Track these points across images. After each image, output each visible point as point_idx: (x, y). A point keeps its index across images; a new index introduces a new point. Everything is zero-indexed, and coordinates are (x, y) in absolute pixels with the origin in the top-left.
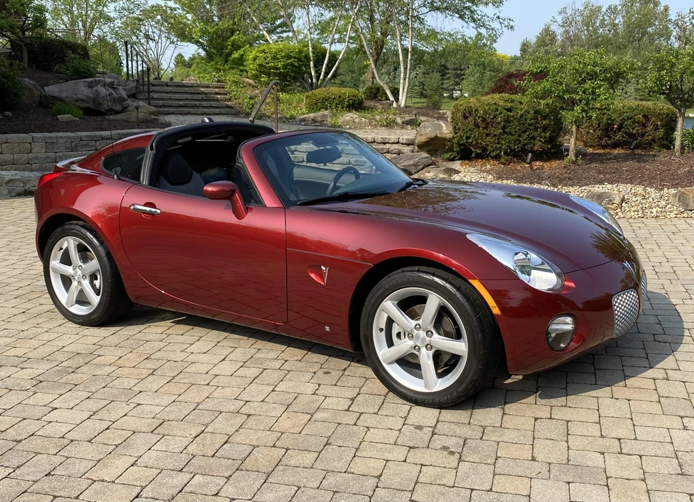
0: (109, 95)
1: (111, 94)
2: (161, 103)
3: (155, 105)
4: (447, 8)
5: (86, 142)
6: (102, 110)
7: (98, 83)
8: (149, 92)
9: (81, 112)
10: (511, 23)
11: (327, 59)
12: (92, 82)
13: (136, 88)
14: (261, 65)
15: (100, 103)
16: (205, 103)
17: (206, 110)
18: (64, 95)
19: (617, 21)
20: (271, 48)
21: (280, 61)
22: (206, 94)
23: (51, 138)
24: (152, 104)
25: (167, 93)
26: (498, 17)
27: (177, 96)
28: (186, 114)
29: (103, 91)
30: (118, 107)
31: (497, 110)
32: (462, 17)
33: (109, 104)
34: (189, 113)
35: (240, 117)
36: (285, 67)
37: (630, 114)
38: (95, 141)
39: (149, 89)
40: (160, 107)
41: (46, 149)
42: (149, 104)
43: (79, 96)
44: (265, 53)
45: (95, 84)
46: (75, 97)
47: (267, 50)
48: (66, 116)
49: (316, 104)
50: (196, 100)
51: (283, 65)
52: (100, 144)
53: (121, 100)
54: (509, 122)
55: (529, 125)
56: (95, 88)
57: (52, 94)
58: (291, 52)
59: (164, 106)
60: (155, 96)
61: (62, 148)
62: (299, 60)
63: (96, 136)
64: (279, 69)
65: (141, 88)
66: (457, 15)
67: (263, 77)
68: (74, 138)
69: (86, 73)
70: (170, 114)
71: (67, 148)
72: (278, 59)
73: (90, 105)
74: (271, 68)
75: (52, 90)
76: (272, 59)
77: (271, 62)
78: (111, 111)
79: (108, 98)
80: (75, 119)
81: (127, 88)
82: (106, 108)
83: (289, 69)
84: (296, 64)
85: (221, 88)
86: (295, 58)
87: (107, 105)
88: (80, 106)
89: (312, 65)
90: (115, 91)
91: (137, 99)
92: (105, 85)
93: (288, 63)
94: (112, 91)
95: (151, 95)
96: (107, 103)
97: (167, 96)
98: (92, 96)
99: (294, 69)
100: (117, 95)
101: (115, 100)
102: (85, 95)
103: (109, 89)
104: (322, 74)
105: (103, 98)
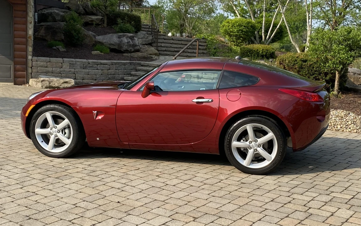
0: (128, 43)
2: (164, 49)
3: (159, 50)
5: (91, 65)
6: (122, 50)
7: (124, 36)
8: (157, 42)
9: (108, 50)
11: (271, 28)
12: (121, 35)
13: (152, 40)
14: (226, 30)
15: (121, 47)
16: (190, 51)
17: (189, 54)
18: (104, 41)
21: (236, 28)
22: (194, 45)
23: (73, 61)
27: (175, 46)
29: (125, 40)
30: (132, 49)
31: (296, 60)
33: (127, 47)
36: (238, 31)
38: (97, 65)
40: (164, 51)
42: (157, 49)
43: (111, 42)
44: (229, 23)
45: (122, 36)
46: (109, 42)
48: (96, 52)
49: (244, 53)
51: (237, 30)
52: (99, 67)
53: (134, 45)
54: (302, 68)
55: (315, 71)
56: (122, 39)
57: (99, 41)
58: (243, 23)
59: (166, 51)
60: (162, 45)
61: (79, 67)
63: (97, 62)
64: (235, 33)
68: (85, 62)
69: (126, 31)
70: (167, 55)
73: (116, 47)
74: (231, 32)
75: (100, 38)
76: (232, 27)
77: (231, 29)
78: (127, 51)
79: (126, 44)
80: (101, 53)
81: (147, 40)
82: (125, 49)
83: (241, 33)
84: (245, 30)
85: (204, 42)
86: (244, 26)
87: (125, 48)
88: (111, 47)
89: (263, 31)
90: (132, 41)
91: (152, 46)
92: (127, 37)
93: (240, 29)
94: (130, 40)
95: (159, 44)
96: (126, 46)
97: (169, 45)
98: (118, 42)
99: (243, 33)
100: (133, 43)
101: (130, 45)
102: (115, 42)
103: (129, 39)
104: (268, 37)
105: (124, 44)
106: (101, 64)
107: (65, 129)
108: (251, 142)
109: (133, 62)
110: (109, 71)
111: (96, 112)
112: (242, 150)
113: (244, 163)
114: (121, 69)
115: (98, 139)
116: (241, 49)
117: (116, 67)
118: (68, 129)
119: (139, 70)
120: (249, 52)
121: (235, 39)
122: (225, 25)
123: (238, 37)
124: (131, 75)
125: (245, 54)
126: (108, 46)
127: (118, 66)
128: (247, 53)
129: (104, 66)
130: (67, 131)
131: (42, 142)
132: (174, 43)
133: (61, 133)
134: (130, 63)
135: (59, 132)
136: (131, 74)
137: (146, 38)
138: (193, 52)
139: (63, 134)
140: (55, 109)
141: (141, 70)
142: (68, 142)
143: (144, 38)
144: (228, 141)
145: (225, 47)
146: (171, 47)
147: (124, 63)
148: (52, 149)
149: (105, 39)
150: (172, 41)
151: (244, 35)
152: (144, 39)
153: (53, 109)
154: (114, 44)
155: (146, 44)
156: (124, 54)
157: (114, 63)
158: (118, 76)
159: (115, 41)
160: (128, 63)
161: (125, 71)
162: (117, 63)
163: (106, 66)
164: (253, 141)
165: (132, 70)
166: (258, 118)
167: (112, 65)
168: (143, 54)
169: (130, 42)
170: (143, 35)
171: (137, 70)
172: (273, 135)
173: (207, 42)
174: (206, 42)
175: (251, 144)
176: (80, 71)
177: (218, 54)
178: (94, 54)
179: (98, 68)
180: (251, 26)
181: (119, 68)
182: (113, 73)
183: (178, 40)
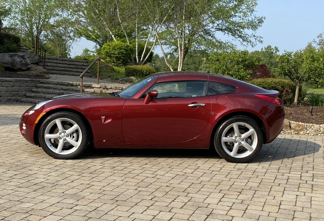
0: (20, 62)
1: (21, 61)
2: (51, 68)
3: (47, 69)
4: (225, 29)
6: (16, 69)
7: (16, 55)
8: (45, 62)
9: (3, 69)
10: (262, 39)
11: (144, 51)
12: (12, 55)
13: (39, 59)
14: (107, 52)
15: (14, 65)
16: (75, 70)
17: (75, 73)
20: (113, 44)
21: (116, 51)
22: (77, 65)
24: (46, 68)
25: (56, 63)
26: (254, 36)
27: (61, 65)
28: (63, 74)
29: (18, 59)
30: (24, 68)
32: (234, 35)
34: (65, 74)
35: (93, 78)
36: (118, 54)
37: (274, 85)
38: (2, 82)
39: (45, 60)
40: (51, 70)
42: (45, 68)
43: (4, 61)
44: (110, 46)
45: (14, 56)
46: (2, 61)
47: (111, 45)
49: (129, 73)
50: (71, 68)
51: (118, 53)
53: (27, 64)
56: (14, 58)
58: (122, 47)
59: (52, 70)
60: (48, 65)
62: (126, 50)
64: (116, 55)
65: (42, 60)
66: (231, 34)
67: (107, 58)
70: (55, 74)
72: (115, 49)
73: (9, 66)
74: (112, 54)
76: (112, 49)
77: (112, 51)
78: (20, 70)
79: (19, 63)
81: (34, 59)
82: (17, 68)
83: (121, 55)
84: (125, 53)
85: (86, 62)
86: (124, 49)
87: (18, 66)
88: (4, 66)
89: (137, 54)
90: (24, 60)
91: (39, 65)
92: (19, 56)
93: (121, 52)
94: (22, 60)
95: (46, 64)
96: (19, 65)
97: (55, 65)
98: (11, 61)
99: (123, 55)
100: (25, 62)
101: (23, 64)
103: (21, 58)
104: (141, 59)
105: (17, 63)
106: (6, 81)
107: (73, 133)
108: (236, 137)
109: (34, 80)
110: (13, 88)
111: (104, 117)
112: (229, 143)
113: (232, 154)
114: (24, 86)
115: (104, 141)
116: (126, 69)
117: (19, 84)
118: (76, 133)
119: (39, 87)
120: (134, 71)
121: (116, 60)
122: (106, 48)
123: (118, 59)
124: (33, 92)
125: (131, 73)
126: (2, 64)
127: (21, 83)
128: (133, 72)
129: (8, 83)
130: (75, 135)
131: (51, 146)
132: (58, 62)
133: (69, 137)
134: (32, 80)
135: (67, 136)
136: (32, 90)
137: (33, 57)
138: (78, 71)
139: (71, 137)
140: (65, 116)
141: (42, 87)
142: (77, 145)
143: (30, 57)
144: (219, 137)
145: (108, 67)
146: (57, 66)
147: (26, 80)
148: (61, 152)
150: (56, 61)
151: (123, 56)
152: (31, 59)
153: (64, 116)
154: (7, 62)
155: (33, 64)
156: (18, 73)
157: (18, 80)
158: (21, 93)
159: (8, 60)
160: (30, 80)
161: (27, 88)
162: (20, 80)
163: (11, 83)
164: (238, 136)
165: (33, 87)
166: (243, 118)
167: (16, 82)
168: (36, 73)
169: (22, 61)
170: (29, 55)
171: (37, 87)
172: (254, 131)
173: (89, 62)
174: (87, 63)
175: (237, 139)
177: (103, 73)
179: (3, 85)
180: (130, 49)
181: (22, 85)
182: (17, 90)
183: (62, 60)
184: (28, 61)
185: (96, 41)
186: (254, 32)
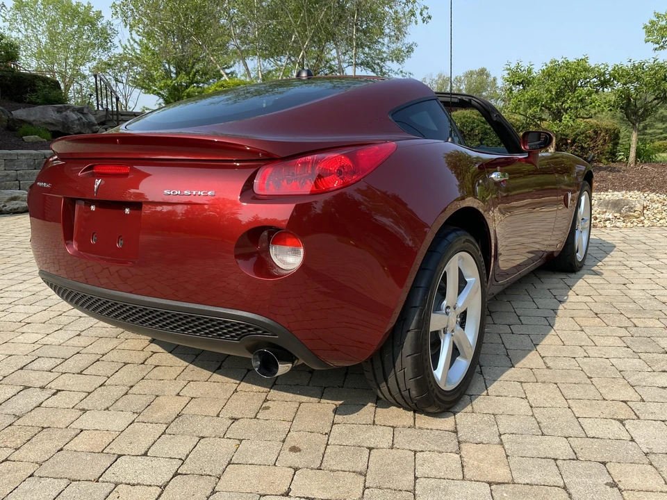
0: (79, 120)
1: (79, 119)
7: (67, 108)
8: (118, 121)
9: (49, 135)
12: (61, 107)
13: (106, 116)
15: (69, 127)
18: (32, 119)
19: (461, 88)
23: (10, 154)
29: (74, 116)
30: (88, 132)
39: (118, 118)
41: (5, 166)
43: (47, 120)
45: (64, 110)
46: (43, 120)
48: (33, 136)
53: (91, 125)
56: (64, 113)
57: (20, 118)
61: (24, 166)
65: (111, 117)
68: (37, 155)
71: (29, 166)
73: (59, 128)
75: (20, 113)
79: (77, 122)
80: (41, 140)
82: (76, 132)
87: (77, 129)
88: (49, 129)
92: (74, 110)
94: (81, 116)
98: (60, 120)
100: (87, 119)
101: (84, 123)
102: (54, 119)
103: (78, 114)
105: (72, 122)
126: (44, 126)
137: (94, 113)
149: (32, 114)
154: (53, 122)
169: (81, 118)
176: (29, 174)
178: (30, 141)
184: (93, 118)
185: (158, 94)
186: (400, 66)
